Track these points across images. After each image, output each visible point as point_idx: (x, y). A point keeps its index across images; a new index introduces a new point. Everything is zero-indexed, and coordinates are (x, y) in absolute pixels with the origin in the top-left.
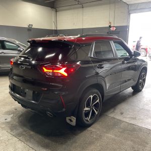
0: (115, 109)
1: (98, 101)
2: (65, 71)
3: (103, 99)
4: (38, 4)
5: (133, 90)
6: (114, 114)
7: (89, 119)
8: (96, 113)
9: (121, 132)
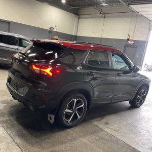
0: (102, 118)
1: (82, 106)
2: (50, 71)
3: (88, 107)
4: (63, 9)
5: (130, 105)
6: (99, 122)
7: (69, 121)
8: (79, 117)
9: (97, 140)
